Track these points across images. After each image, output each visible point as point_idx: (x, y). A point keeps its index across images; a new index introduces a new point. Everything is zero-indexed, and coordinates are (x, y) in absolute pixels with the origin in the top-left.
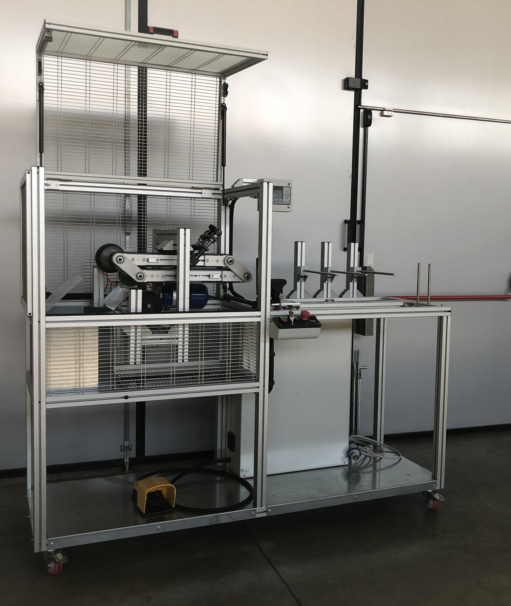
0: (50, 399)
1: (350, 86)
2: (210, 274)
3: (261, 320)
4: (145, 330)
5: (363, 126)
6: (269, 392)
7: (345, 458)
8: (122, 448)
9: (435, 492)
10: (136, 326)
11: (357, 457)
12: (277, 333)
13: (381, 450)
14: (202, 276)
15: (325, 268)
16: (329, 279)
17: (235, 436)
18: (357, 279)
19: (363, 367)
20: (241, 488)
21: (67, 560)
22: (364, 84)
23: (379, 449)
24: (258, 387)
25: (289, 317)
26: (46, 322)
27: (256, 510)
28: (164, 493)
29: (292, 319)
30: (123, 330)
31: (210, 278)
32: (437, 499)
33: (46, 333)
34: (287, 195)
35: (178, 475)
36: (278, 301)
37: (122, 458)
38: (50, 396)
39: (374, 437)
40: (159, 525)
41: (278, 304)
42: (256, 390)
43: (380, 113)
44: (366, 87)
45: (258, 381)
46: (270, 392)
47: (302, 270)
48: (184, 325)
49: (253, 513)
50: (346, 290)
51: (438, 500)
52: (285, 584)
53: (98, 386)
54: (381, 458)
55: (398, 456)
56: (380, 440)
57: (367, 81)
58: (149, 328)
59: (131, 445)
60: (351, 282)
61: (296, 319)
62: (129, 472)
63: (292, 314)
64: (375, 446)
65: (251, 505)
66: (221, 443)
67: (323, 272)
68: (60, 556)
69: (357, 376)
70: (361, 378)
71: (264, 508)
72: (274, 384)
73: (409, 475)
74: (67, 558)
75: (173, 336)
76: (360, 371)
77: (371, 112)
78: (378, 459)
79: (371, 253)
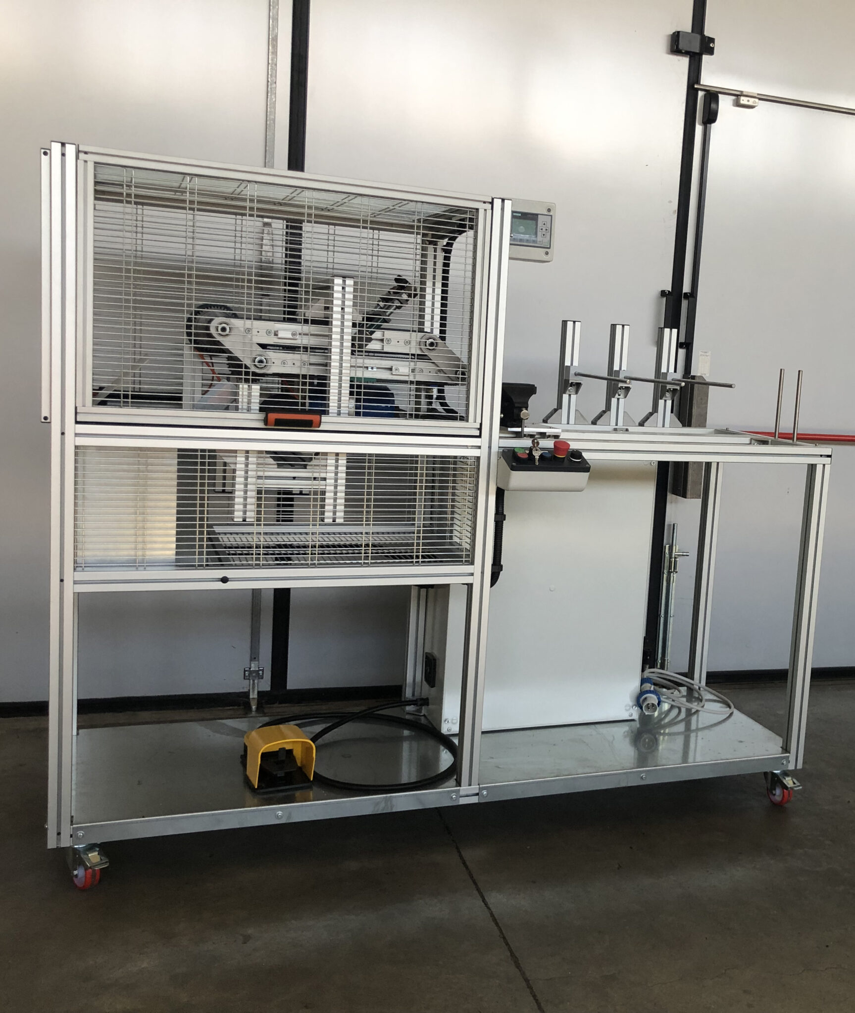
0: (80, 576)
1: (681, 47)
2: (392, 366)
3: (483, 454)
4: (262, 459)
5: (703, 123)
6: (492, 585)
7: (633, 707)
8: (246, 673)
9: (786, 773)
10: (247, 452)
11: (653, 707)
12: (507, 479)
13: (700, 698)
14: (378, 368)
15: (615, 371)
16: (622, 392)
17: (437, 661)
18: (673, 393)
19: (682, 554)
20: (443, 751)
21: (108, 864)
22: (707, 46)
23: (697, 696)
24: (472, 574)
25: (531, 450)
26: (77, 435)
27: (459, 790)
28: (298, 753)
29: (537, 454)
30: (223, 458)
31: (392, 374)
32: (789, 786)
33: (76, 454)
34: (544, 230)
35: (330, 724)
36: (519, 422)
37: (246, 690)
38: (83, 569)
39: (690, 674)
40: (281, 809)
41: (519, 430)
42: (468, 580)
43: (734, 100)
44: (711, 51)
45: (472, 563)
46: (494, 584)
47: (572, 372)
48: (337, 454)
49: (454, 796)
50: (651, 414)
51: (789, 789)
52: (497, 924)
53: (175, 557)
54: (697, 711)
55: (728, 709)
56: (699, 680)
57: (712, 40)
58: (271, 457)
59: (263, 669)
60: (661, 399)
61: (543, 454)
62: (257, 715)
63: (537, 446)
64: (690, 690)
65: (452, 782)
66: (413, 672)
67: (611, 377)
68: (94, 857)
69: (670, 568)
70: (677, 572)
71: (474, 788)
72: (502, 570)
73: (741, 742)
74: (108, 860)
75: (316, 475)
76: (675, 561)
77: (718, 97)
78: (693, 711)
79: (706, 352)
